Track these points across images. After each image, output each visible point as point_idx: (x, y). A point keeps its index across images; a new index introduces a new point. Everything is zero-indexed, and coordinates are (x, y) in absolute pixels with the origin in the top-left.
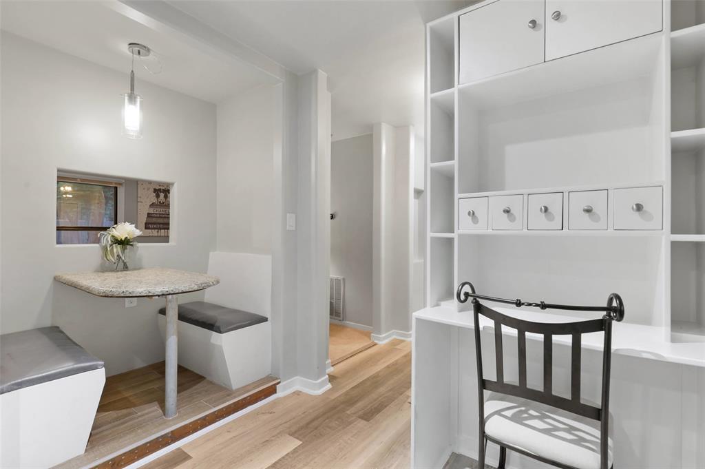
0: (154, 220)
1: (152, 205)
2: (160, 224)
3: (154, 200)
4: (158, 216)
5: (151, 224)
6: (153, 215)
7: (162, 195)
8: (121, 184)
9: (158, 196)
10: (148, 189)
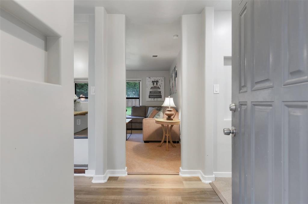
0: (152, 94)
1: (152, 88)
2: (154, 96)
3: (152, 86)
4: (154, 92)
5: (151, 96)
6: (152, 92)
7: (155, 83)
8: (140, 81)
9: (154, 84)
10: (150, 81)
